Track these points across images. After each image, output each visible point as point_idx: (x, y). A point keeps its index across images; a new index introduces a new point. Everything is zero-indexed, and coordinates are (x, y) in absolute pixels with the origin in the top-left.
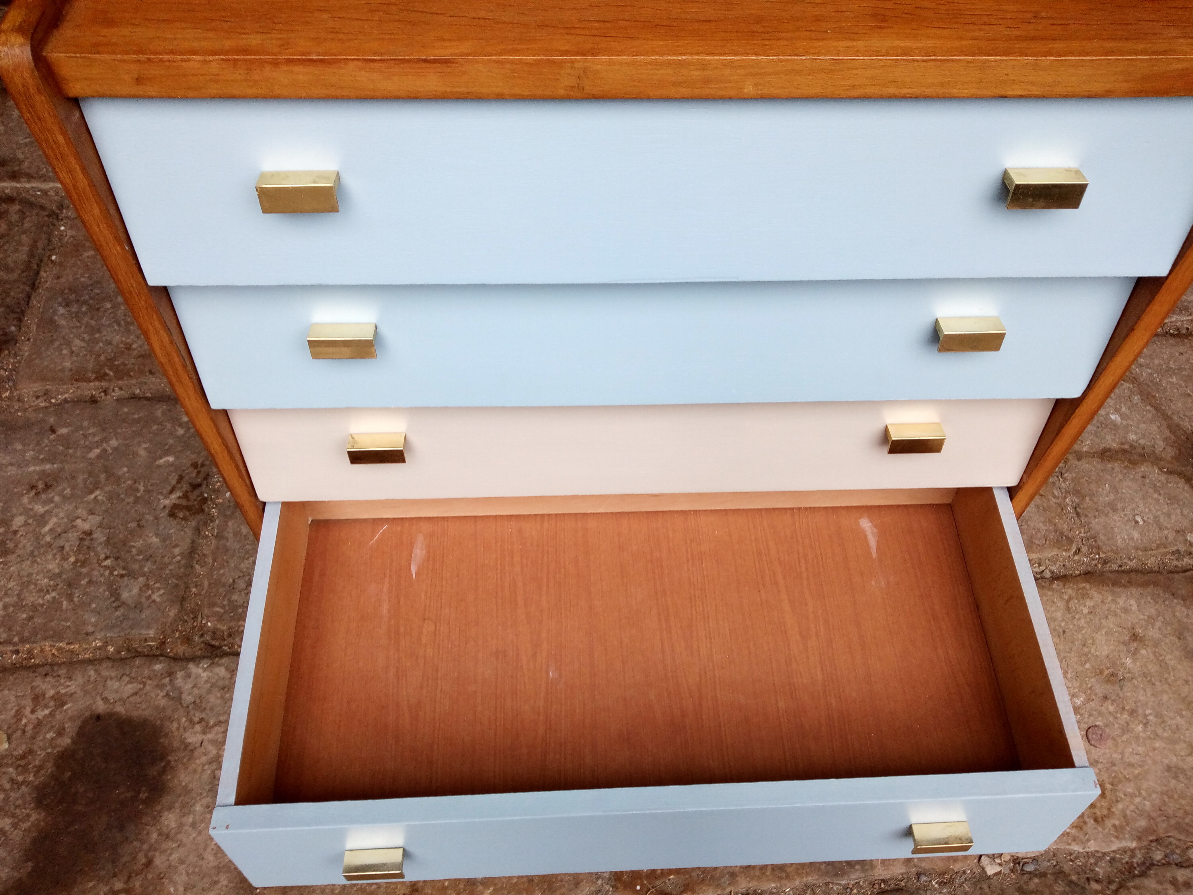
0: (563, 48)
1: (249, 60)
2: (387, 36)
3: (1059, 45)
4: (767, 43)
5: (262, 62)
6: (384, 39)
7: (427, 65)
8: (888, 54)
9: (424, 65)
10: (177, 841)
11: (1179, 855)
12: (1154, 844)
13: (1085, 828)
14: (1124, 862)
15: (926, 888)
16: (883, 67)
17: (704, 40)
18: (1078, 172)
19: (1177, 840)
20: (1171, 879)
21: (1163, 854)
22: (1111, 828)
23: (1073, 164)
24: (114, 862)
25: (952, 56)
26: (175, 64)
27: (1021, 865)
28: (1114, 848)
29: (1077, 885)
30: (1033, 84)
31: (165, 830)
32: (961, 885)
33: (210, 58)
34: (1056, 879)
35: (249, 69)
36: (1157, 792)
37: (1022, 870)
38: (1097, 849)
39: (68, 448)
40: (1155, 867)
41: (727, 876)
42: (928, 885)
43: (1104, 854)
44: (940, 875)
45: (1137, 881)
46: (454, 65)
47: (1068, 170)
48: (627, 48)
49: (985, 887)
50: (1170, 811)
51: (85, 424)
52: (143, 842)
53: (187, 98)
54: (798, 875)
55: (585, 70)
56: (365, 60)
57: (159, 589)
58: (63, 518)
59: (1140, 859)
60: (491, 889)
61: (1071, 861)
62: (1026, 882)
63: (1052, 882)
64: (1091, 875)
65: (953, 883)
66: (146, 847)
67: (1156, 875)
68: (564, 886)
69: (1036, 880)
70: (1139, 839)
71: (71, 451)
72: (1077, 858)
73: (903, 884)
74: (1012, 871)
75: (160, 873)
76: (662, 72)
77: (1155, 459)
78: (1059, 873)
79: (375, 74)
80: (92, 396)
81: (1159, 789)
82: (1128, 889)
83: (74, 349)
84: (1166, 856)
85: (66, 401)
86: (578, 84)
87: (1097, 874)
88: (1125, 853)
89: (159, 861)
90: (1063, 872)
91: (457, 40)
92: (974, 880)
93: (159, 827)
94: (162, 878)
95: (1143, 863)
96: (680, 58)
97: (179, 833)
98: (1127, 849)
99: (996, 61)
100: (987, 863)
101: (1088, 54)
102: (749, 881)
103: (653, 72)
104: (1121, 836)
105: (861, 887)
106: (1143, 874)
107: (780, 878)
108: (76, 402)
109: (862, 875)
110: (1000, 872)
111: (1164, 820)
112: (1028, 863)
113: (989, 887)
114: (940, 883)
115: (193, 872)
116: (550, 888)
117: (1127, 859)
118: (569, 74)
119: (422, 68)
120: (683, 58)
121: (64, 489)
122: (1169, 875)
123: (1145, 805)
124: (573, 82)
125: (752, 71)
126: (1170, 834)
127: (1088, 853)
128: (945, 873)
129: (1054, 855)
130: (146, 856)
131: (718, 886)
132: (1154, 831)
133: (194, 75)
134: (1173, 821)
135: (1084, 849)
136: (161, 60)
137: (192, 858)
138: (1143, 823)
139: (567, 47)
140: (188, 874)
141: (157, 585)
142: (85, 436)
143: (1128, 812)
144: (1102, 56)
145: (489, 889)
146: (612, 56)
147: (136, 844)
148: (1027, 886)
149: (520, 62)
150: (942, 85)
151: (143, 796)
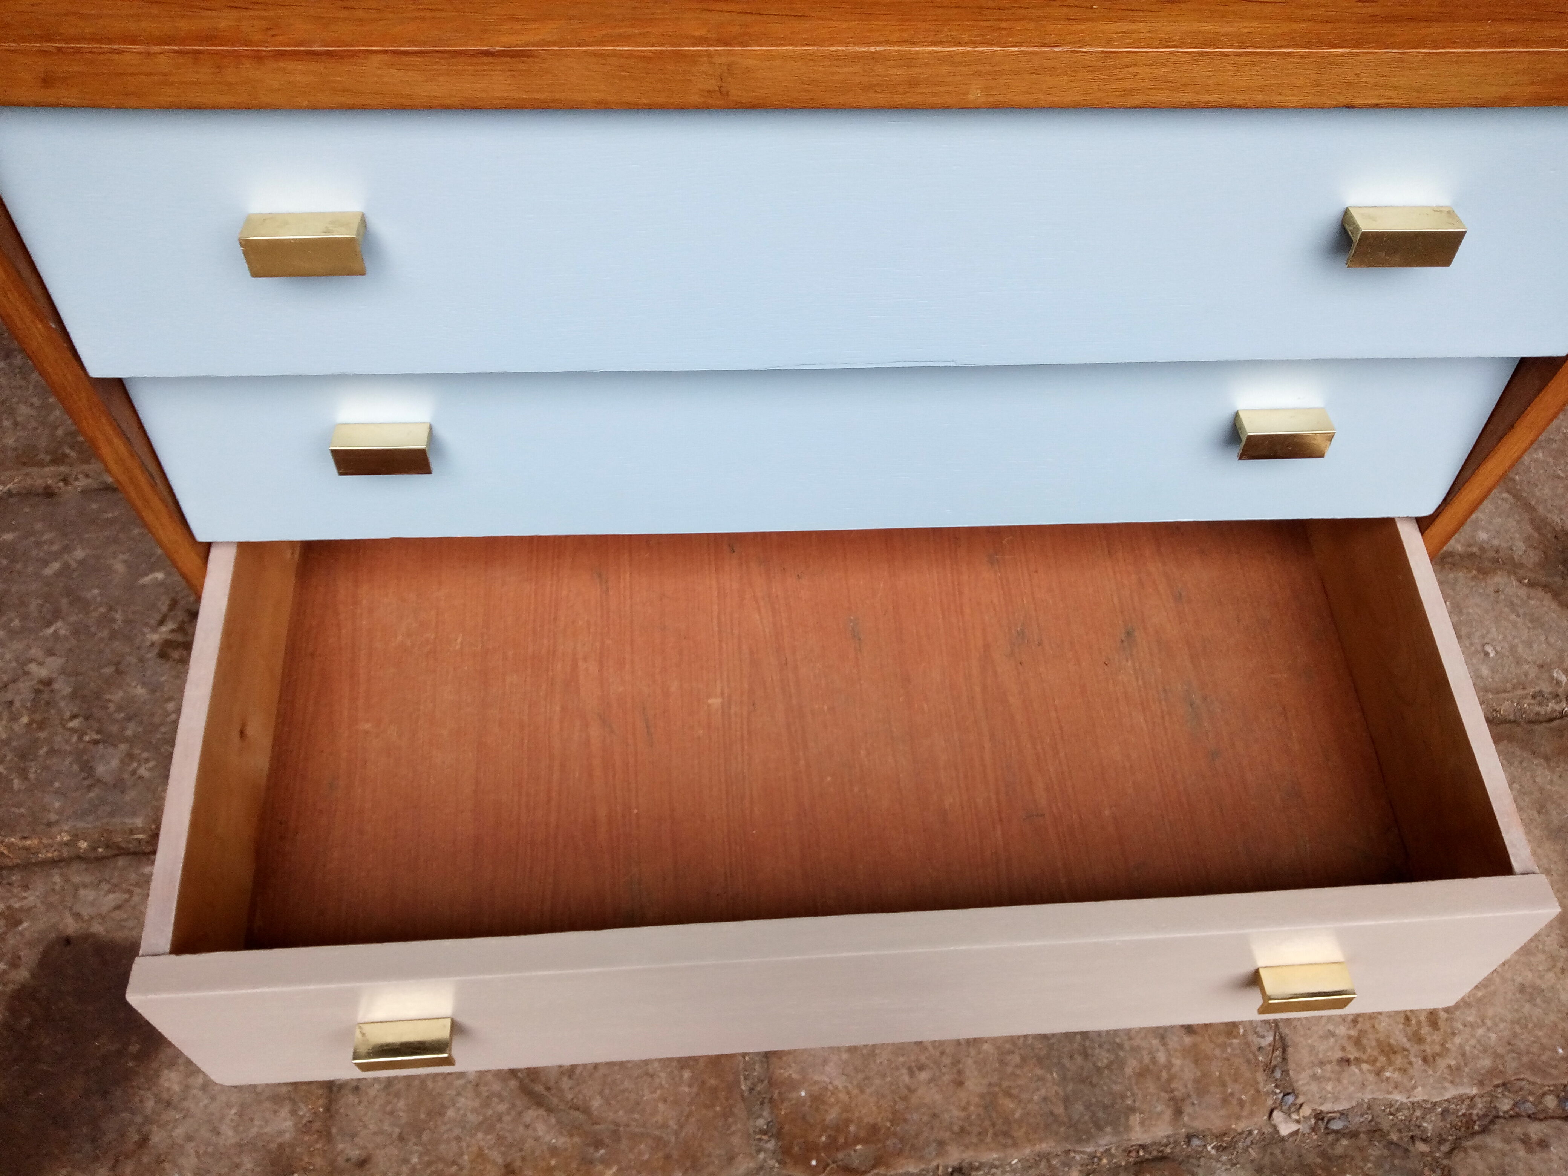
0: (697, 34)
1: (217, 53)
2: (428, 14)
3: (1436, 30)
4: (1004, 25)
5: (238, 55)
6: (423, 19)
7: (490, 59)
8: (1183, 45)
9: (486, 60)
10: (182, 1111)
11: (1533, 1103)
12: (1499, 1090)
13: (1410, 1071)
14: (1460, 1113)
15: (1199, 1154)
16: (1176, 62)
17: (909, 20)
18: (1451, 213)
19: (1530, 1083)
20: (1522, 1137)
21: (1512, 1102)
22: (1445, 1071)
23: (1444, 201)
24: (94, 1140)
25: (1278, 47)
26: (102, 57)
27: (1326, 1120)
28: (1448, 1096)
29: (1398, 1146)
30: (1395, 88)
31: (165, 1095)
32: (1245, 1150)
33: (156, 49)
34: (1370, 1141)
35: (219, 67)
36: (1506, 1021)
37: (1326, 1128)
38: (1426, 1098)
39: (13, 561)
40: (1501, 1120)
41: (934, 1145)
42: (1202, 1152)
43: (1435, 1104)
44: (1217, 1137)
45: (1477, 1140)
46: (531, 59)
47: (1437, 210)
48: (792, 33)
49: (1278, 1152)
50: (1522, 1046)
51: (38, 526)
52: (134, 1112)
53: (125, 108)
54: (1029, 1140)
55: (730, 66)
56: (394, 52)
57: (147, 760)
58: (10, 662)
59: (1481, 1109)
60: (614, 1169)
61: (1391, 1114)
62: (1332, 1145)
63: (1365, 1144)
64: (1417, 1132)
65: (1235, 1148)
66: (139, 1119)
67: (1502, 1130)
68: (713, 1162)
69: (1344, 1142)
70: (1481, 1083)
71: (19, 566)
72: (1398, 1110)
73: (1168, 1150)
74: (1314, 1129)
75: (159, 1156)
76: (846, 70)
77: (1512, 566)
78: (1375, 1131)
79: (410, 73)
80: (48, 487)
81: (1509, 1017)
82: (1465, 1150)
83: (19, 419)
84: (1515, 1105)
85: (10, 494)
86: (720, 87)
87: (1425, 1131)
88: (1463, 1101)
89: (158, 1137)
90: (1381, 1130)
91: (535, 21)
92: (1263, 1143)
93: (156, 1092)
94: (164, 1161)
95: (1485, 1115)
96: (872, 49)
97: (184, 1099)
98: (1464, 1096)
99: (1343, 55)
100: (1280, 1119)
101: (1479, 44)
102: (963, 1151)
103: (834, 69)
104: (1457, 1080)
105: (1112, 1156)
106: (1484, 1130)
107: (1005, 1146)
108: (26, 495)
109: (1115, 1139)
110: (1298, 1131)
111: (1513, 1058)
112: (1334, 1118)
113: (1283, 1152)
114: (1217, 1148)
115: (206, 1153)
116: (694, 1166)
117: (1464, 1111)
118: (705, 73)
119: (483, 64)
120: (878, 49)
121: (11, 620)
122: (1518, 1131)
123: (1489, 1038)
124: (712, 84)
125: (980, 68)
126: (1521, 1076)
127: (1413, 1103)
128: (1225, 1134)
129: (1369, 1108)
130: (139, 1132)
131: (922, 1158)
132: (1501, 1072)
133: (132, 74)
134: (1525, 1059)
135: (1408, 1098)
136: (78, 51)
137: (205, 1133)
138: (1486, 1062)
139: (703, 32)
140: (198, 1155)
141: (145, 755)
142: (39, 544)
143: (1467, 1048)
144: (1500, 47)
145: (610, 1169)
146: (772, 46)
147: (126, 1115)
148: (1333, 1149)
149: (631, 55)
150: (1261, 89)
151: (134, 1048)
